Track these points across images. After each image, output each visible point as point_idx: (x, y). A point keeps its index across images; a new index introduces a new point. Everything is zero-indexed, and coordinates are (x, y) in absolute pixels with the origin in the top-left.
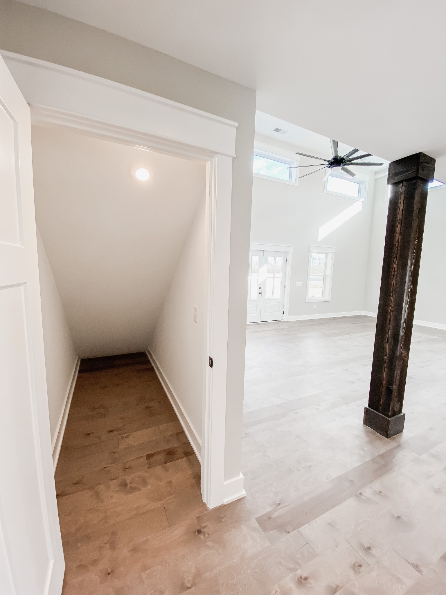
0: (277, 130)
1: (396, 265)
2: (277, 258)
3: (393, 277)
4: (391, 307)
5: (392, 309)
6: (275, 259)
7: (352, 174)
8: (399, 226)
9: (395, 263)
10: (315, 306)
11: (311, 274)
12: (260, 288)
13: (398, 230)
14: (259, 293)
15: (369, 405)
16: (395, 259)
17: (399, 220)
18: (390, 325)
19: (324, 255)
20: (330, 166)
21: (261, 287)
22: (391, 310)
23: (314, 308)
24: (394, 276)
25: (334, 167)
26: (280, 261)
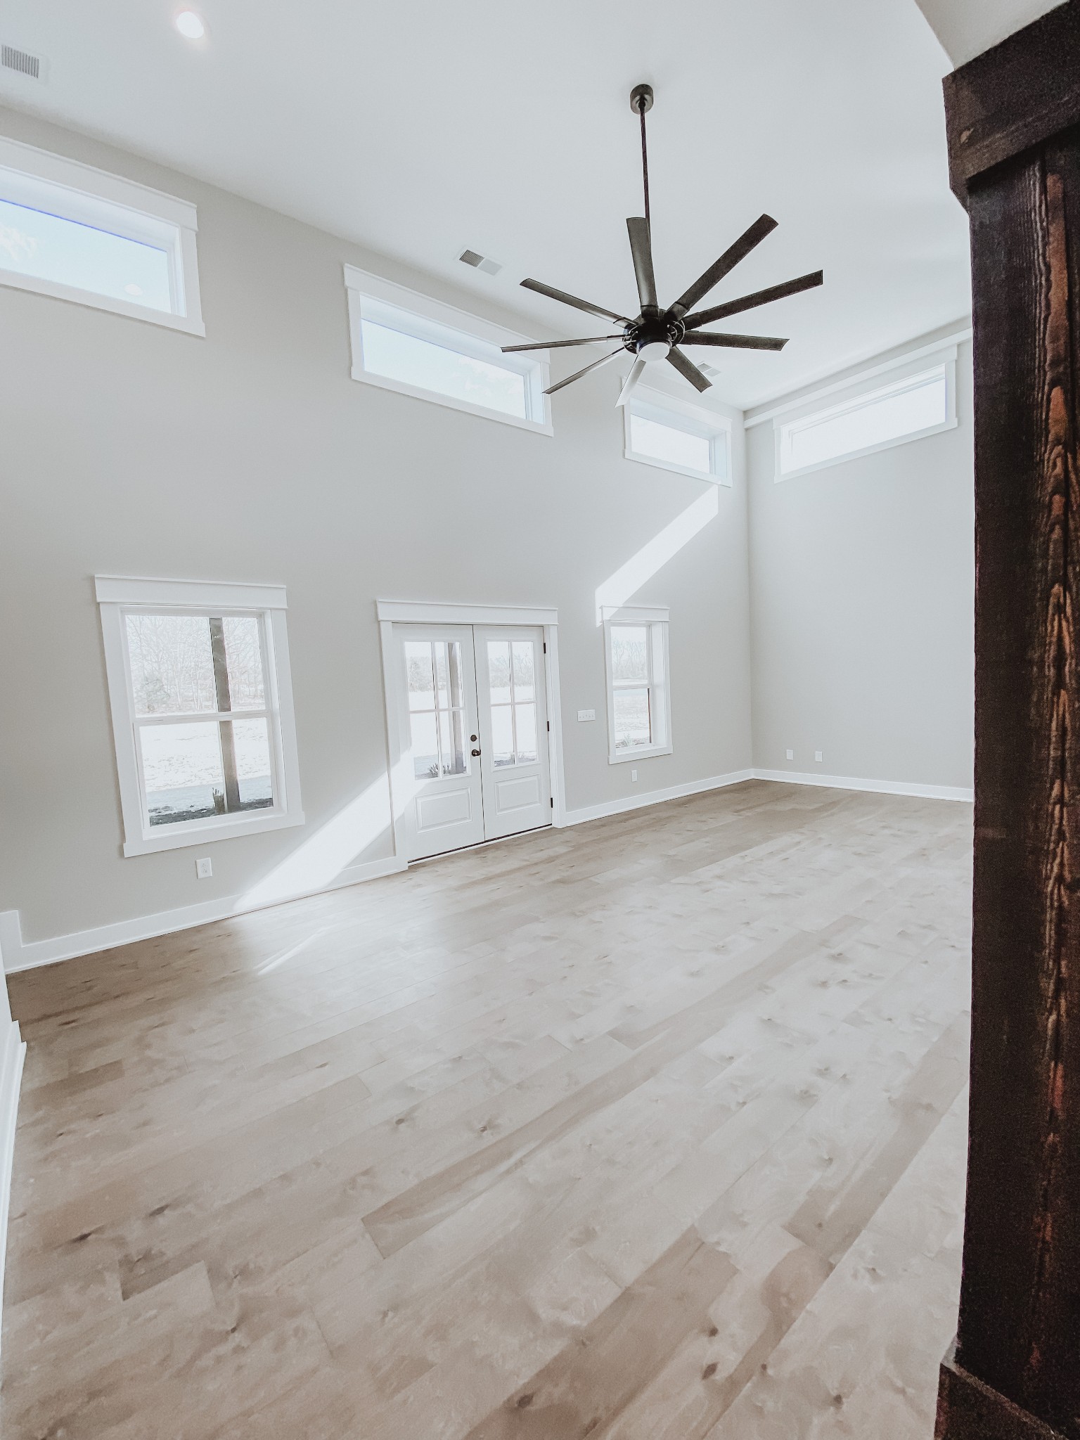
0: (470, 258)
1: (1064, 624)
2: (514, 643)
3: (1056, 693)
4: (1062, 865)
5: (1067, 875)
6: (511, 647)
7: (700, 382)
8: (1057, 393)
9: (1060, 609)
10: (634, 772)
11: (616, 683)
12: (473, 738)
13: (1056, 421)
14: (474, 755)
15: (962, 1356)
16: (1057, 588)
17: (1054, 364)
18: (1063, 963)
19: (644, 630)
20: (634, 344)
21: (478, 737)
22: (1060, 879)
23: (635, 779)
24: (1059, 684)
25: (646, 343)
26: (525, 650)
